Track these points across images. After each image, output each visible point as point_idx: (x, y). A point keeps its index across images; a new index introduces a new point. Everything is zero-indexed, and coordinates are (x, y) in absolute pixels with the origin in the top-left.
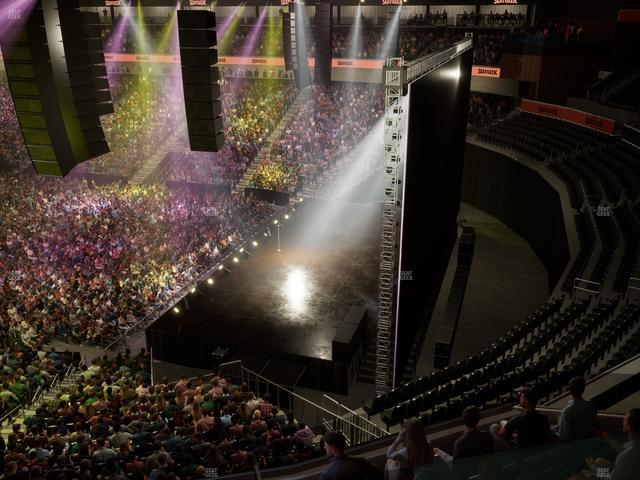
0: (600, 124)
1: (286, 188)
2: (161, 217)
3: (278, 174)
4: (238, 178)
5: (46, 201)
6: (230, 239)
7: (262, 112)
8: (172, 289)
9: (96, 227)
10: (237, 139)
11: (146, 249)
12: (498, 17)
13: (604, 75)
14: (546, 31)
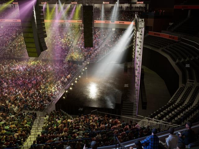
0: (174, 38)
1: (81, 60)
2: (44, 70)
3: (78, 56)
4: (65, 57)
5: (4, 67)
6: (69, 76)
7: (69, 37)
8: (56, 92)
9: (25, 75)
10: (62, 45)
11: (44, 80)
12: (138, 7)
13: (171, 24)
14: (154, 12)
